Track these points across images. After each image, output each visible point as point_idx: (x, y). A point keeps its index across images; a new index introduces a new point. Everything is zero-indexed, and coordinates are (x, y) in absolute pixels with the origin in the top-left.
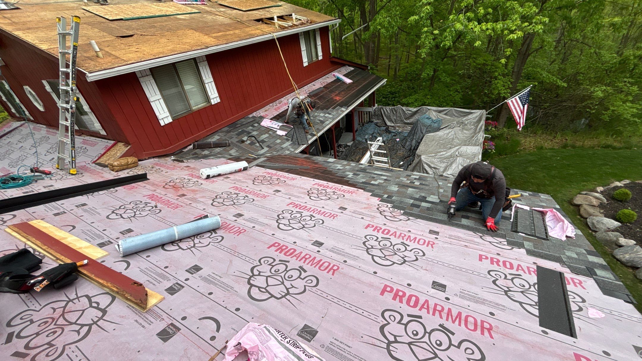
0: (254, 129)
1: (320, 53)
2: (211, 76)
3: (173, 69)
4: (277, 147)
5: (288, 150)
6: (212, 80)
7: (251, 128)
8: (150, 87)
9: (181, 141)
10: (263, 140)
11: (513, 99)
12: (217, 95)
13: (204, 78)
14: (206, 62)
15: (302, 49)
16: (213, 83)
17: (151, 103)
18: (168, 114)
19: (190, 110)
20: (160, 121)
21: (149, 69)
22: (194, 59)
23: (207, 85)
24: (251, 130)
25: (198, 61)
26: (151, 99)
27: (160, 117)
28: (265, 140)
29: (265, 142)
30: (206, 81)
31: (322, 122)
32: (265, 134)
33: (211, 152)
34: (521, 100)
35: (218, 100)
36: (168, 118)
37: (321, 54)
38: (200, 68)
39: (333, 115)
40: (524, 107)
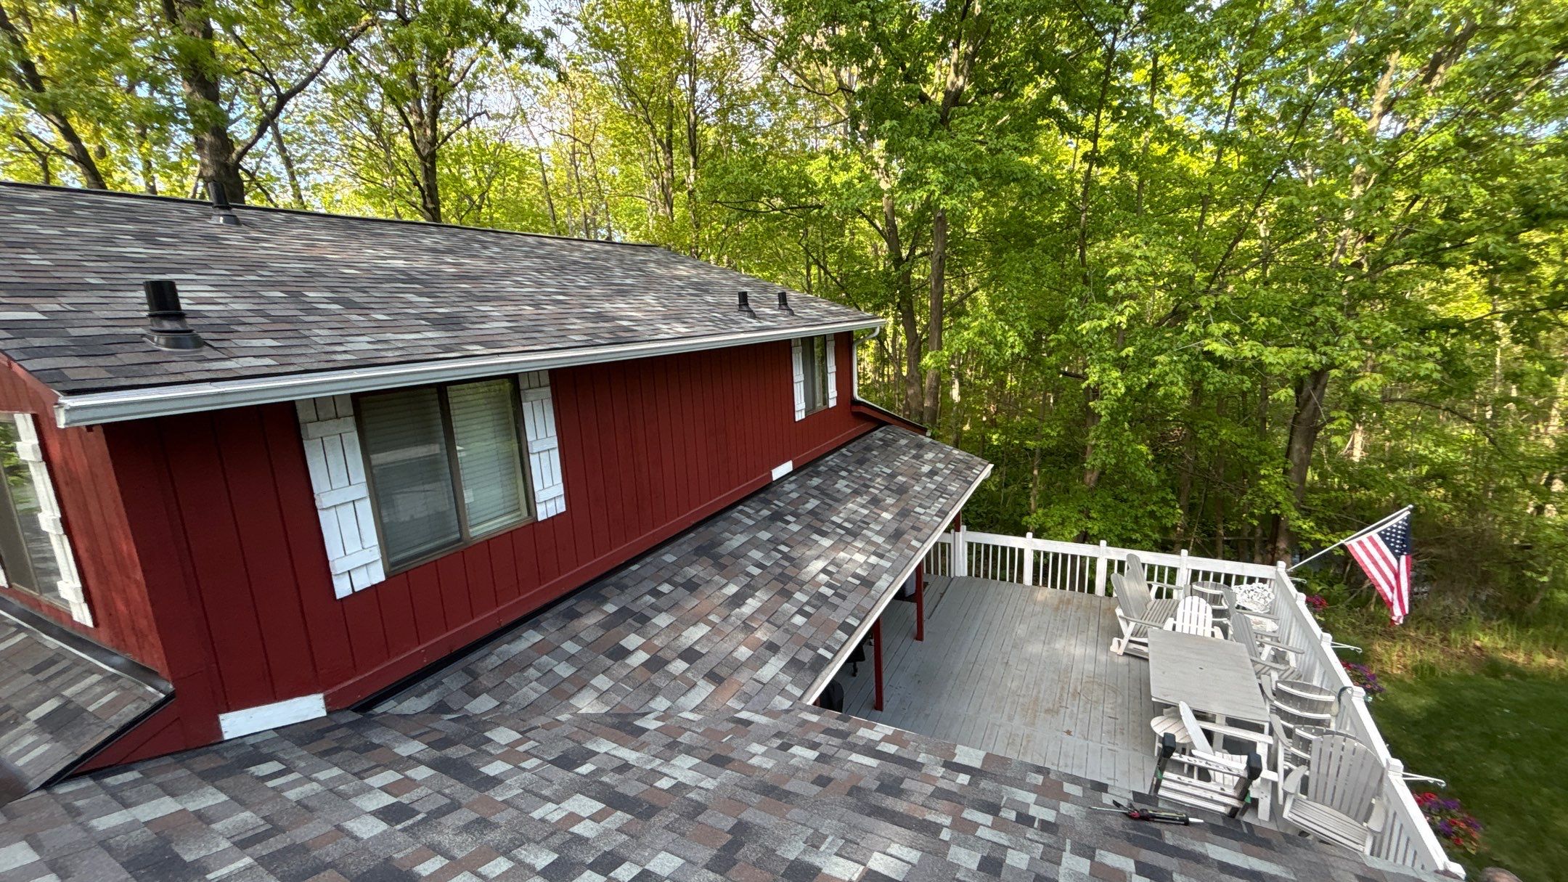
0: (662, 602)
1: (833, 392)
2: (552, 431)
3: (437, 402)
4: (743, 677)
5: (783, 692)
6: (556, 444)
7: (649, 599)
8: (335, 458)
9: (397, 655)
10: (690, 649)
11: (1364, 538)
12: (559, 489)
13: (530, 437)
14: (548, 390)
15: (796, 379)
16: (556, 455)
17: (322, 515)
18: (376, 554)
19: (459, 540)
20: (336, 582)
21: (353, 395)
22: (514, 378)
23: (534, 459)
24: (652, 606)
25: (524, 385)
26: (324, 499)
27: (338, 562)
28: (697, 648)
29: (700, 655)
30: (534, 447)
31: (867, 583)
32: (695, 624)
33: (502, 703)
34: (1387, 543)
35: (561, 506)
36: (372, 568)
37: (835, 394)
38: (526, 406)
39: (893, 561)
40: (1398, 560)
